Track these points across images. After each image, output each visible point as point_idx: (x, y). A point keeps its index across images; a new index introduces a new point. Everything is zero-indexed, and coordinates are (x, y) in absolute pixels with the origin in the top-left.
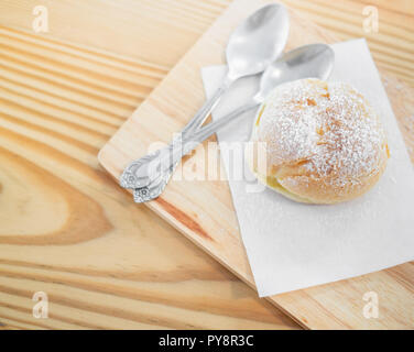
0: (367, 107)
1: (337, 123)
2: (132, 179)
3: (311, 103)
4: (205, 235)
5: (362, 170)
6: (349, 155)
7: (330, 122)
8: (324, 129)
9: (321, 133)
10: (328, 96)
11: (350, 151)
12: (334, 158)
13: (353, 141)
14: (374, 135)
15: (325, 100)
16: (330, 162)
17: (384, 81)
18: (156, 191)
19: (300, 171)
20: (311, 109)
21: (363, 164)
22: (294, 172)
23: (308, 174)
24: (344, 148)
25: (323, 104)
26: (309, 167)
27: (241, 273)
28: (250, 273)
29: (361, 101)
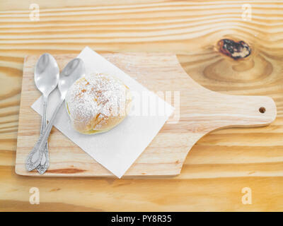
0: (107, 77)
1: (100, 92)
3: (84, 91)
4: (81, 171)
7: (96, 93)
8: (96, 98)
9: (96, 100)
10: (88, 83)
15: (89, 86)
17: (107, 58)
19: (99, 120)
20: (85, 94)
22: (96, 122)
23: (103, 119)
25: (89, 88)
26: (101, 116)
27: (106, 174)
28: (109, 172)
29: (102, 76)
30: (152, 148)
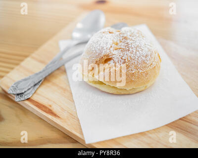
1: (125, 38)
2: (15, 89)
5: (144, 62)
6: (134, 53)
7: (121, 38)
8: (118, 42)
9: (117, 44)
11: (135, 51)
12: (125, 56)
13: (136, 46)
14: (148, 45)
16: (123, 58)
18: (28, 95)
21: (144, 58)
24: (131, 49)
30: (150, 137)
